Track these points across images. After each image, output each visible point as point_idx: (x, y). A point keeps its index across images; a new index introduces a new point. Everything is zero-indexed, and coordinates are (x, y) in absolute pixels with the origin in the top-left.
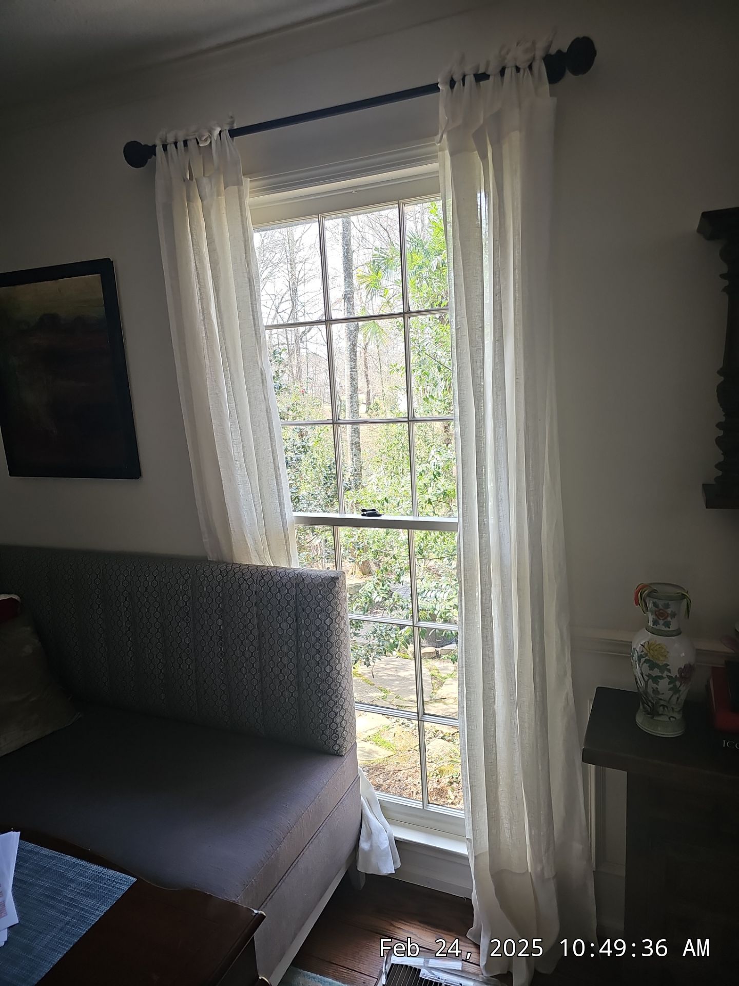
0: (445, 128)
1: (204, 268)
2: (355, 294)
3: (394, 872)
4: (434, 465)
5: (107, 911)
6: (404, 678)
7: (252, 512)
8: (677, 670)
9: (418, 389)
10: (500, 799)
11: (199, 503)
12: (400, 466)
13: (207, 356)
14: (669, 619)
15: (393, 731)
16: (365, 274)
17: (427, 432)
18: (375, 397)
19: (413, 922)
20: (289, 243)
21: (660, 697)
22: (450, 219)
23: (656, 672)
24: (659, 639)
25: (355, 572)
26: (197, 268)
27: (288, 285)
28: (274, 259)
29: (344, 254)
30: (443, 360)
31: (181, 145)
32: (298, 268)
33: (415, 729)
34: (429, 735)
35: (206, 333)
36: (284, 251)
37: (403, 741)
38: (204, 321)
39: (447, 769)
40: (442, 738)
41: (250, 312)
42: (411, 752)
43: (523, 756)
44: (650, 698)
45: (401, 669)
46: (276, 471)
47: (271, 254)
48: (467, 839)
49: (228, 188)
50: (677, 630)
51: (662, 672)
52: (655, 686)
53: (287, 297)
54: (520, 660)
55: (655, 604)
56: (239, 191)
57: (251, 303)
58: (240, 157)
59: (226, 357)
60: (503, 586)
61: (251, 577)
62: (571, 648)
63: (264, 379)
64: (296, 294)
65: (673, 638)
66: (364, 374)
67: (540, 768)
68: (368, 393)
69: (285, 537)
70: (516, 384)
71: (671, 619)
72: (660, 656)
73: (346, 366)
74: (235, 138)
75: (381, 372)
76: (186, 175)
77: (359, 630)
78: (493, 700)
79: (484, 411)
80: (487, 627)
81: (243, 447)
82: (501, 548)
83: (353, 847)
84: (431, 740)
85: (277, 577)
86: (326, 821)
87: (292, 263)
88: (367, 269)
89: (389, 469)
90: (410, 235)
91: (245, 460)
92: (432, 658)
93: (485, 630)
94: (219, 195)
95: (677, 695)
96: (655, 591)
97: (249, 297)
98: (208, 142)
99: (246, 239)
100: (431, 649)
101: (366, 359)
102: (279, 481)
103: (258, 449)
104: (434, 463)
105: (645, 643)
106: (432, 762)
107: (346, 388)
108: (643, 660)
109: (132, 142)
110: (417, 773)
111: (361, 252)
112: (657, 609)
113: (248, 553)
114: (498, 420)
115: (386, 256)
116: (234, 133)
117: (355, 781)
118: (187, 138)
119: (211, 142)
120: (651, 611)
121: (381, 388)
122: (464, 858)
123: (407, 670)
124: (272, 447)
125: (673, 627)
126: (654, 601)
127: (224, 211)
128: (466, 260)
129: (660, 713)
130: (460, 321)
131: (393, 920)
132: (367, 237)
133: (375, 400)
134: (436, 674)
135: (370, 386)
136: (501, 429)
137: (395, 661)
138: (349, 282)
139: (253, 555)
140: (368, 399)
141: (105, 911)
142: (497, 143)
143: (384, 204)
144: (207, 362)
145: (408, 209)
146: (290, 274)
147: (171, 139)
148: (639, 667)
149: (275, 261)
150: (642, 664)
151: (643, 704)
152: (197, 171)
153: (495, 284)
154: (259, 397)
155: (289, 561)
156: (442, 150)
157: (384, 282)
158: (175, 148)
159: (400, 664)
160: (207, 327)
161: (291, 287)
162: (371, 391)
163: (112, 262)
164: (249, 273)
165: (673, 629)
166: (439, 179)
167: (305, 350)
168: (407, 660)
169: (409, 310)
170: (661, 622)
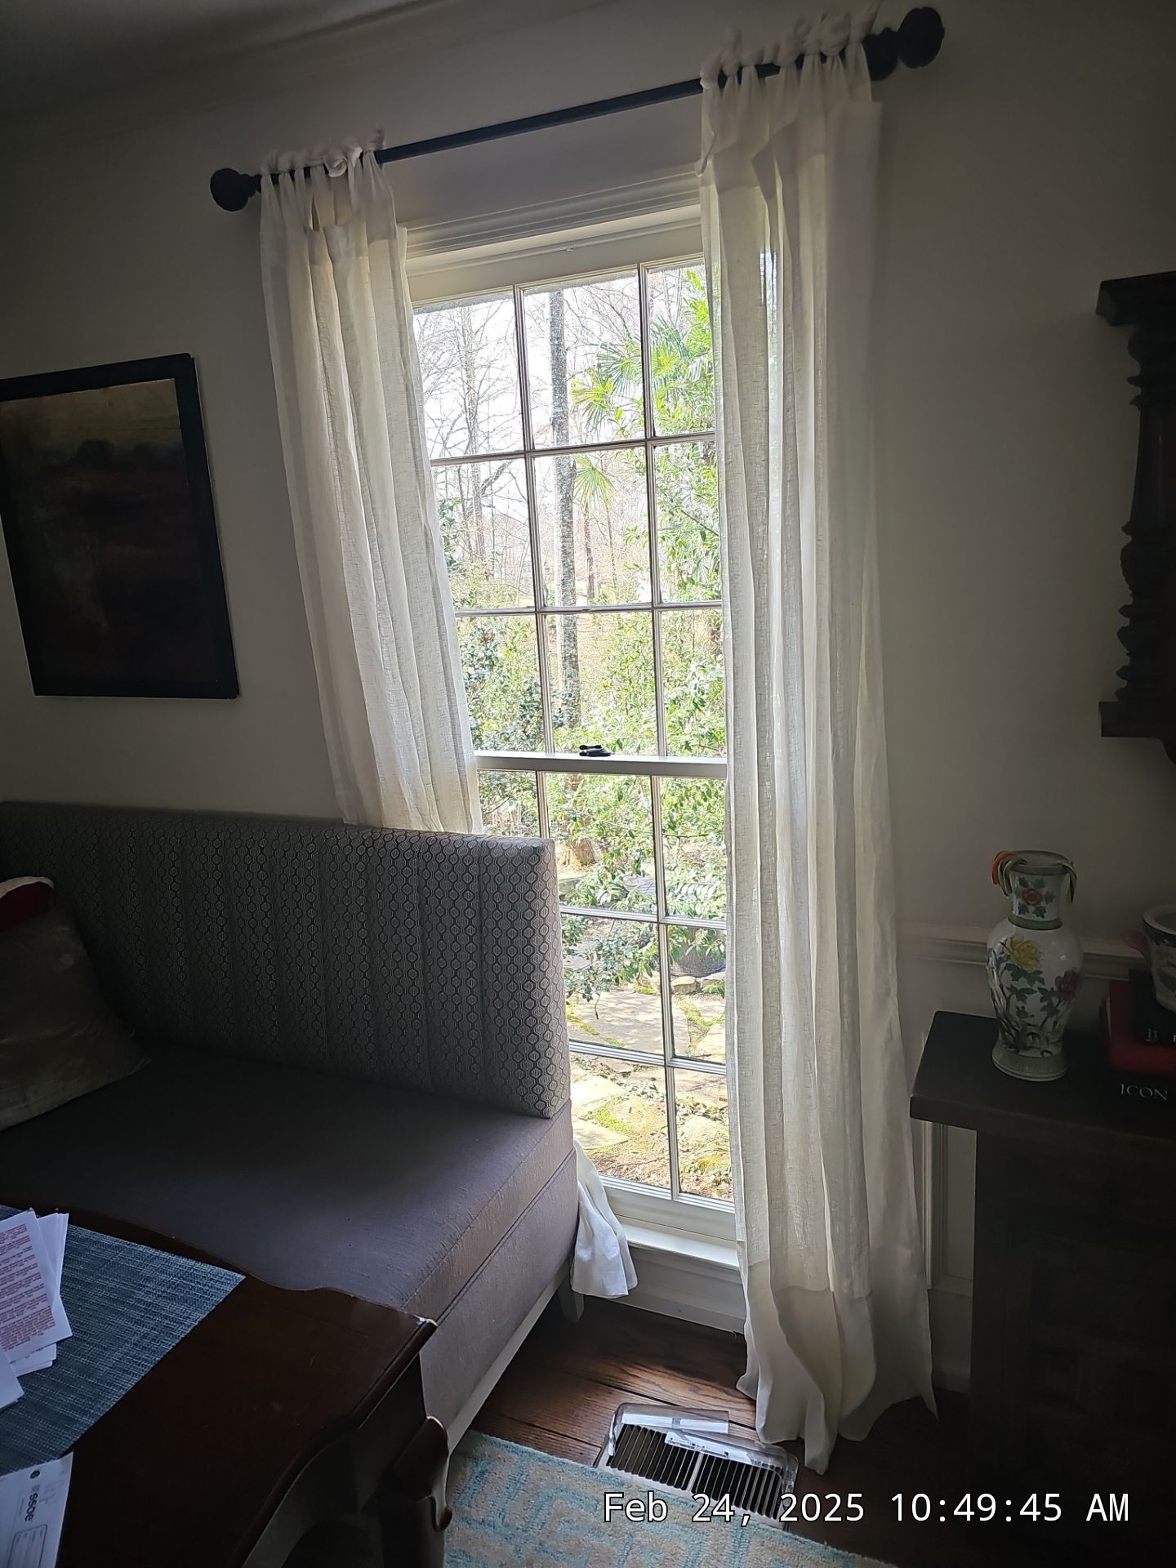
0: (710, 150)
1: (336, 368)
2: (570, 419)
3: (627, 1294)
4: (695, 689)
5: (202, 1320)
6: (645, 1024)
7: (410, 749)
8: (1054, 980)
9: (669, 568)
10: (787, 1182)
11: (329, 736)
12: (640, 693)
13: (341, 506)
14: (1043, 904)
15: (628, 1104)
16: (584, 387)
17: (684, 640)
18: (602, 586)
19: (654, 1368)
20: (464, 336)
21: (1029, 1021)
22: (717, 292)
23: (1022, 983)
24: (1028, 935)
25: (569, 860)
26: (325, 369)
27: (462, 403)
28: (440, 362)
29: (553, 353)
30: (709, 521)
31: (300, 174)
32: (479, 377)
33: (662, 1101)
34: (684, 1111)
35: (340, 470)
36: (456, 347)
37: (644, 1120)
38: (336, 452)
39: (711, 1161)
40: (704, 1115)
41: (407, 437)
42: (655, 1136)
43: (822, 1115)
44: (1013, 1023)
45: (641, 1010)
46: (447, 685)
47: (434, 352)
48: (739, 1242)
49: (373, 244)
50: (1056, 920)
51: (1031, 982)
52: (1020, 1004)
53: (461, 423)
54: (819, 971)
55: (1023, 882)
56: (391, 247)
57: (410, 424)
58: (392, 195)
59: (371, 510)
60: (794, 858)
61: (410, 848)
62: (898, 953)
63: (430, 542)
64: (475, 418)
65: (1049, 931)
66: (583, 547)
67: (848, 1133)
68: (591, 578)
69: (462, 788)
70: (817, 549)
71: (1047, 903)
72: (1028, 959)
73: (555, 533)
74: (384, 164)
75: (611, 544)
76: (308, 224)
77: (575, 945)
78: (778, 1031)
79: (768, 590)
80: (770, 921)
81: (398, 649)
82: (791, 801)
83: (564, 1258)
84: (686, 1117)
85: (450, 847)
86: (524, 1214)
87: (469, 367)
88: (589, 380)
89: (624, 697)
90: (659, 323)
91: (400, 668)
92: (690, 993)
93: (766, 926)
94: (359, 253)
95: (1054, 1018)
96: (1023, 862)
97: (407, 414)
98: (344, 171)
99: (403, 323)
100: (688, 980)
101: (587, 524)
102: (453, 701)
103: (420, 651)
104: (696, 685)
105: (1006, 941)
106: (688, 1151)
107: (556, 569)
108: (1003, 965)
109: (223, 170)
110: (664, 1168)
111: (580, 351)
112: (1025, 889)
113: (405, 812)
114: (789, 604)
115: (619, 357)
116: (382, 156)
117: (569, 1157)
118: (311, 164)
119: (347, 171)
120: (1016, 893)
121: (612, 570)
122: (735, 1272)
123: (650, 1012)
124: (441, 648)
125: (1048, 917)
126: (1021, 876)
127: (367, 279)
128: (741, 356)
129: (1028, 1045)
130: (732, 452)
131: (624, 1364)
132: (589, 327)
133: (601, 590)
134: (695, 1018)
135: (594, 567)
136: (794, 619)
137: (632, 998)
138: (560, 398)
139: (413, 814)
140: (591, 588)
141: (200, 1320)
142: (791, 174)
143: (614, 269)
144: (342, 516)
145: (654, 279)
146: (466, 386)
147: (284, 165)
148: (998, 976)
149: (442, 364)
150: (1002, 973)
151: (1003, 1034)
152: (326, 215)
153: (786, 393)
154: (422, 571)
155: (469, 826)
156: (705, 183)
157: (616, 400)
158: (290, 179)
159: (639, 1003)
160: (341, 460)
161: (468, 407)
162: (596, 576)
163: (193, 359)
164: (406, 376)
165: (1049, 919)
166: (700, 229)
167: (490, 510)
168: (650, 997)
169: (654, 435)
170: (1032, 908)
